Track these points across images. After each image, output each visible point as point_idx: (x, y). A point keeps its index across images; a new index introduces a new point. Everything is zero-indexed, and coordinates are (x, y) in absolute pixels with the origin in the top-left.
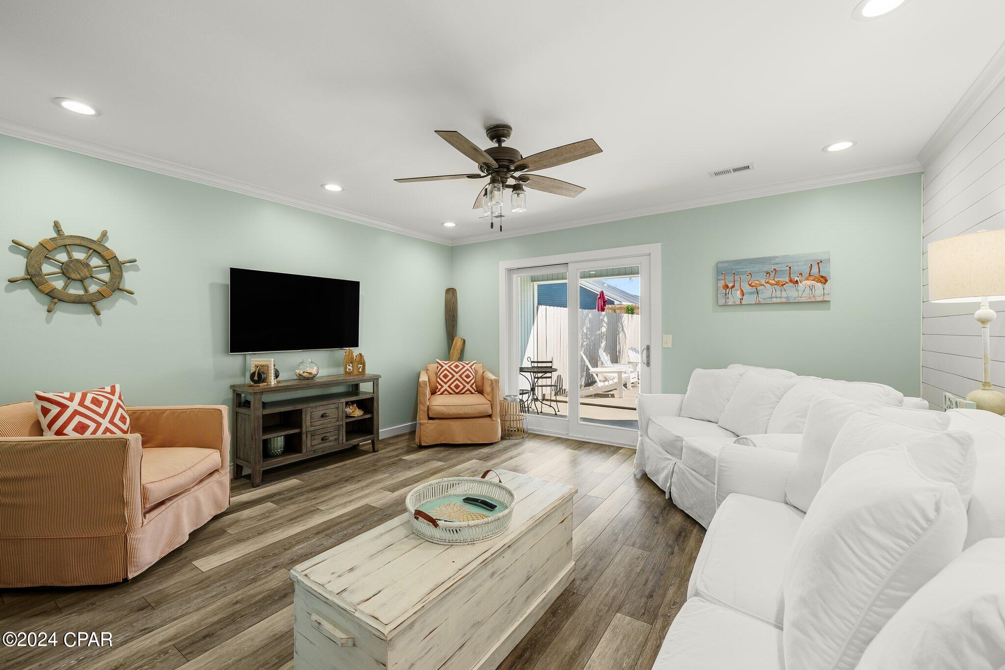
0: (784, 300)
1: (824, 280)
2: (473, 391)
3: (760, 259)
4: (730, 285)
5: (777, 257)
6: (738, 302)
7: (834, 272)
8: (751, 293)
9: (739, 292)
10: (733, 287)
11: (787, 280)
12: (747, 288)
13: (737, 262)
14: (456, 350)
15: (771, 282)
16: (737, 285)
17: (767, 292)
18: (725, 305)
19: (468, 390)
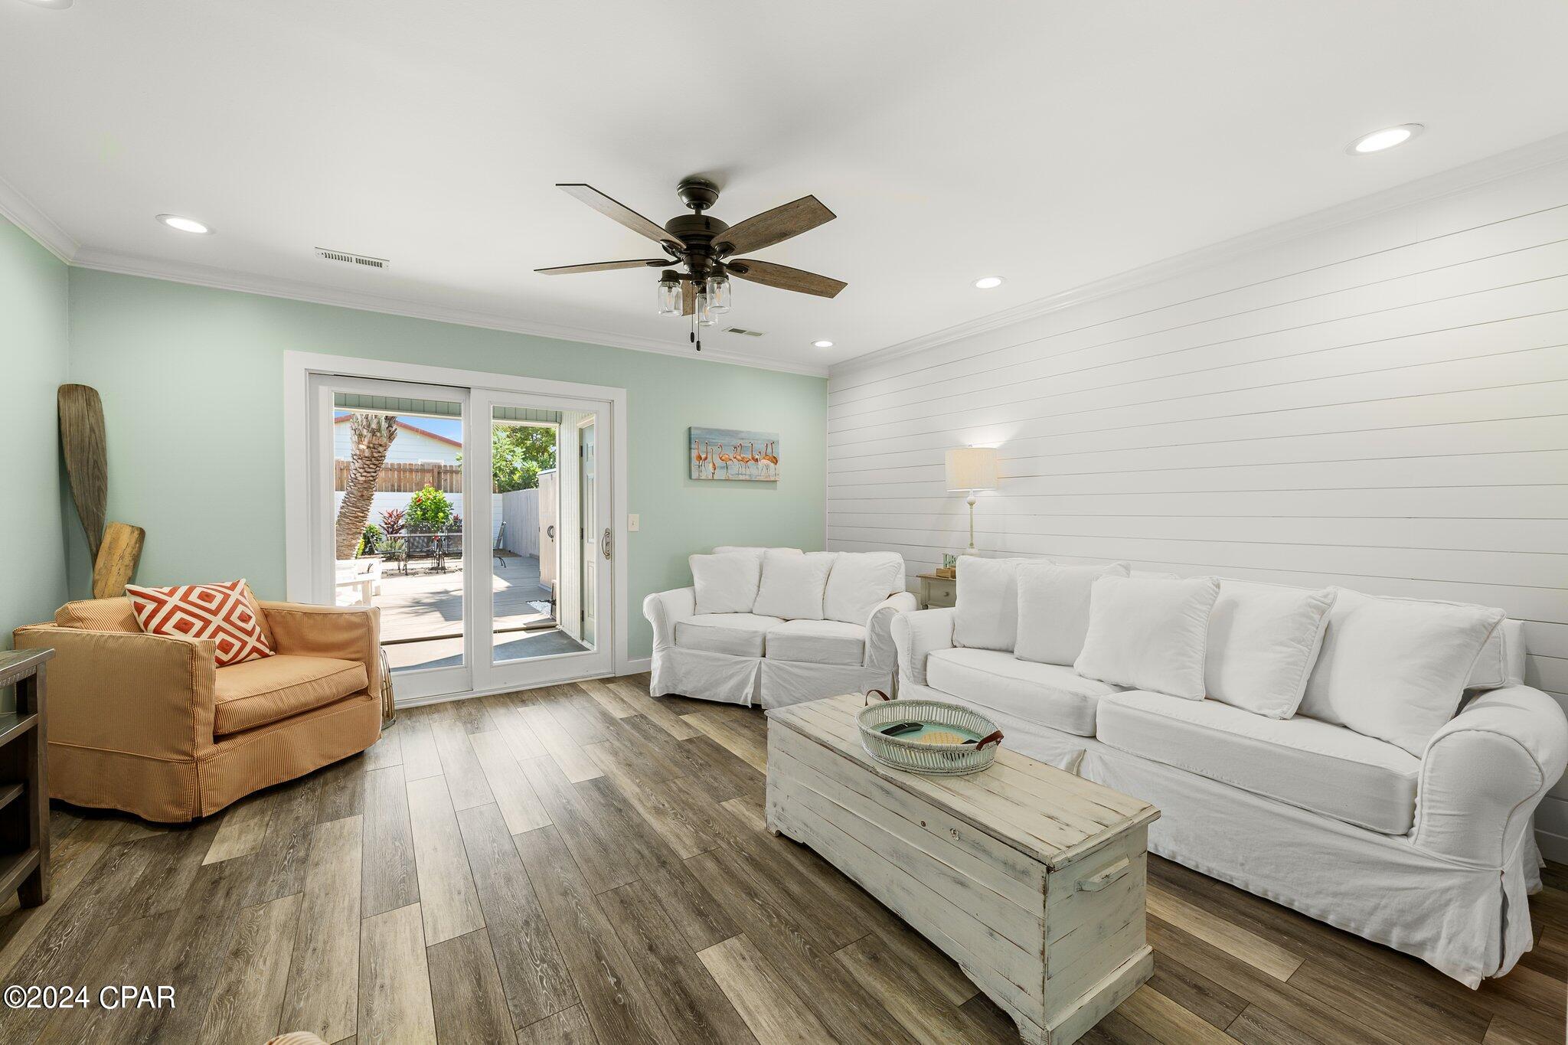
0: (748, 478)
1: (775, 460)
2: (267, 651)
3: (729, 431)
4: (703, 456)
5: (743, 432)
6: (710, 477)
7: (782, 453)
8: (722, 468)
9: (711, 465)
10: (706, 458)
11: (750, 458)
12: (718, 462)
13: (710, 431)
14: (116, 557)
15: (738, 457)
16: (709, 457)
17: (735, 467)
18: (698, 479)
19: (254, 650)
